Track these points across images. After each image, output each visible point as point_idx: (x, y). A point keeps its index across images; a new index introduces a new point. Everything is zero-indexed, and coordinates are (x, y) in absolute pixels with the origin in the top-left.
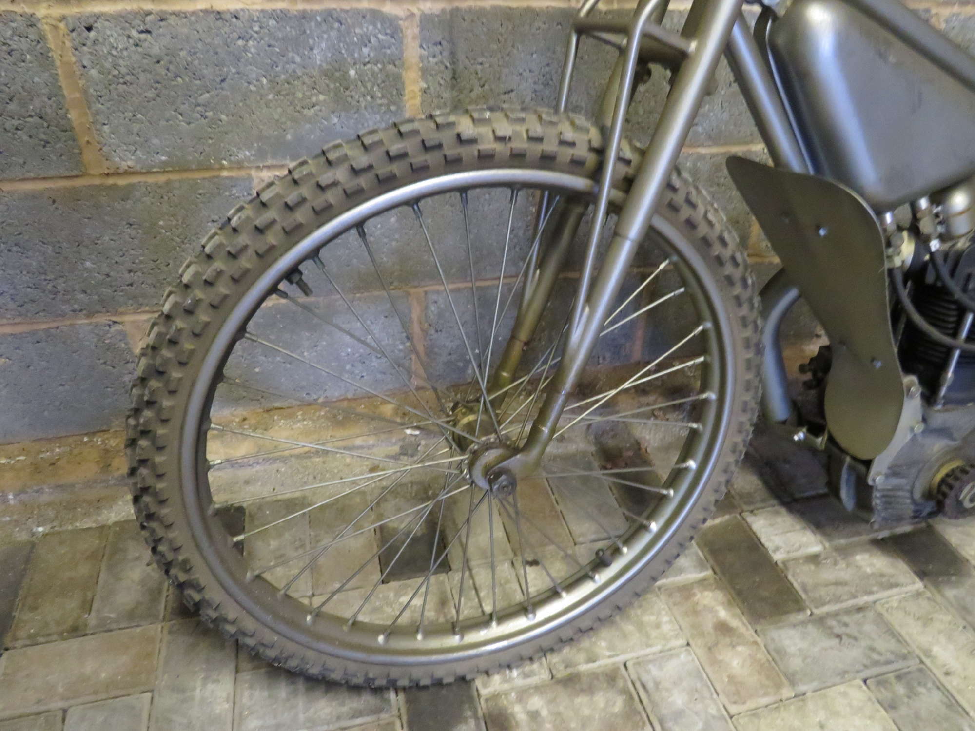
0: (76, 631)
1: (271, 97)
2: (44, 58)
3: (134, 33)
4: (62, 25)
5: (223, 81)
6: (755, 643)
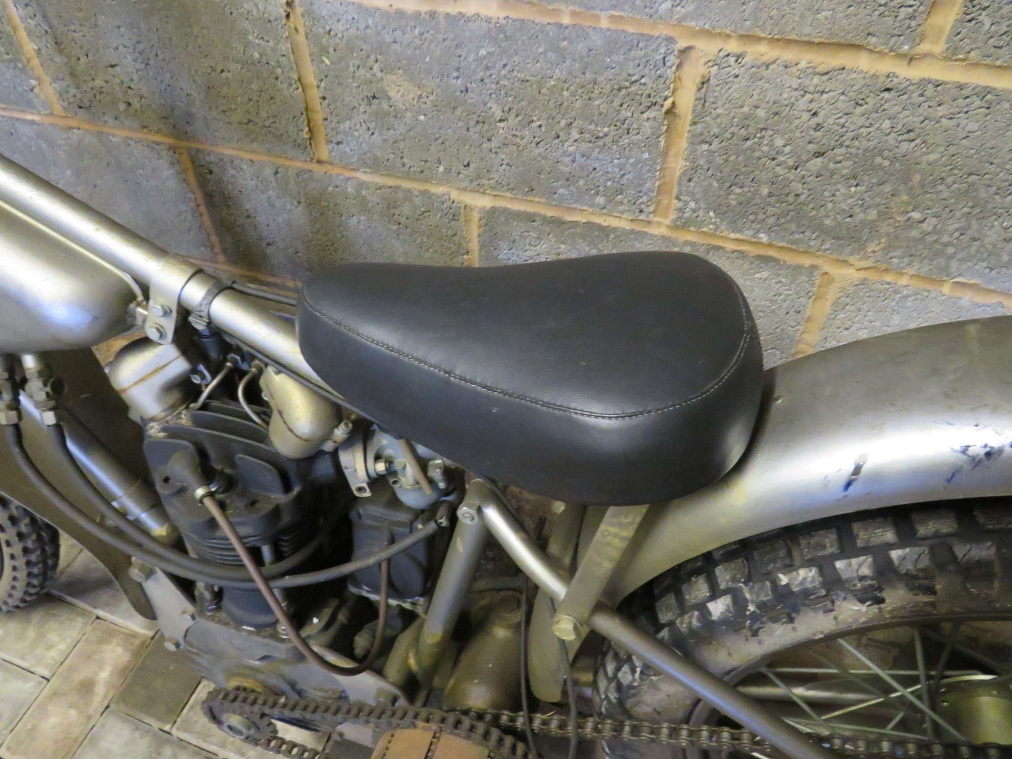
6: (90, 718)
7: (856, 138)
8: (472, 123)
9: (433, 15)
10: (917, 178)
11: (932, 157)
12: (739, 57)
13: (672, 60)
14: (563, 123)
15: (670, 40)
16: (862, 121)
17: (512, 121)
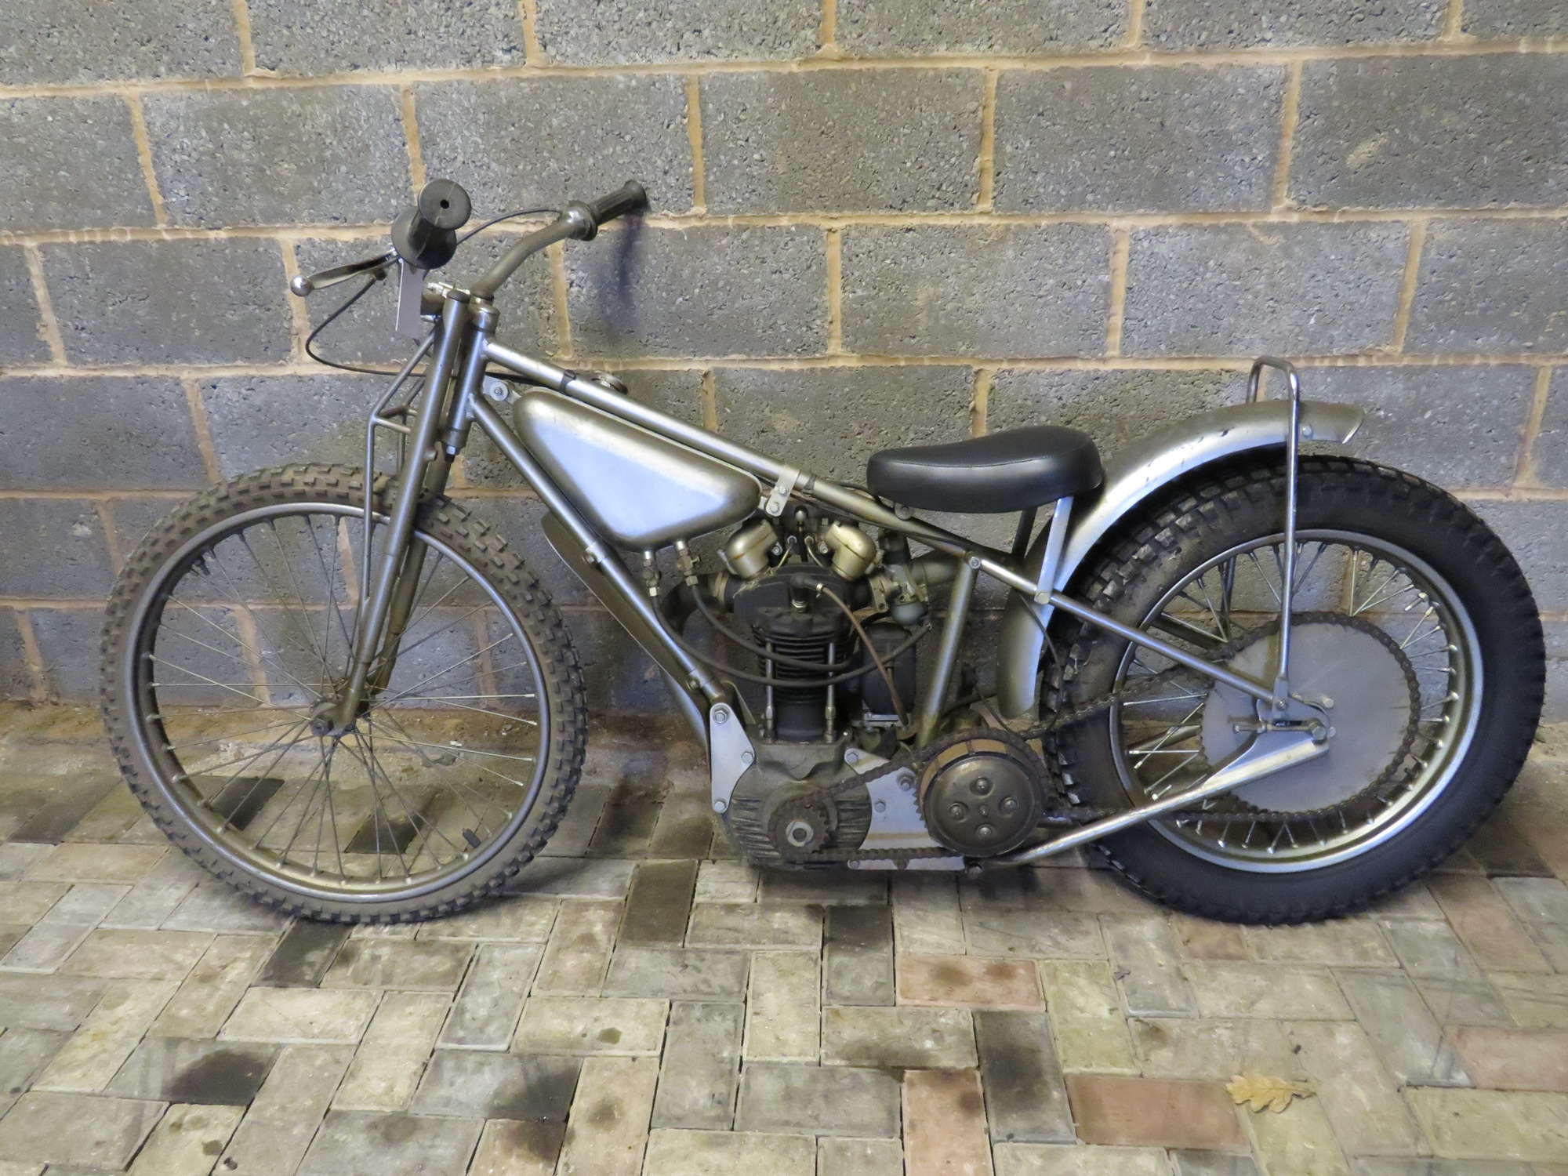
0: (112, 839)
1: (340, 437)
2: (184, 408)
3: (243, 391)
4: (197, 385)
5: (305, 424)
6: (605, 955)
7: (1087, 409)
8: (837, 439)
9: (812, 370)
10: (1127, 427)
11: (1132, 413)
12: (1010, 372)
13: (970, 378)
14: (903, 428)
15: (968, 367)
16: (1087, 398)
17: (867, 432)
